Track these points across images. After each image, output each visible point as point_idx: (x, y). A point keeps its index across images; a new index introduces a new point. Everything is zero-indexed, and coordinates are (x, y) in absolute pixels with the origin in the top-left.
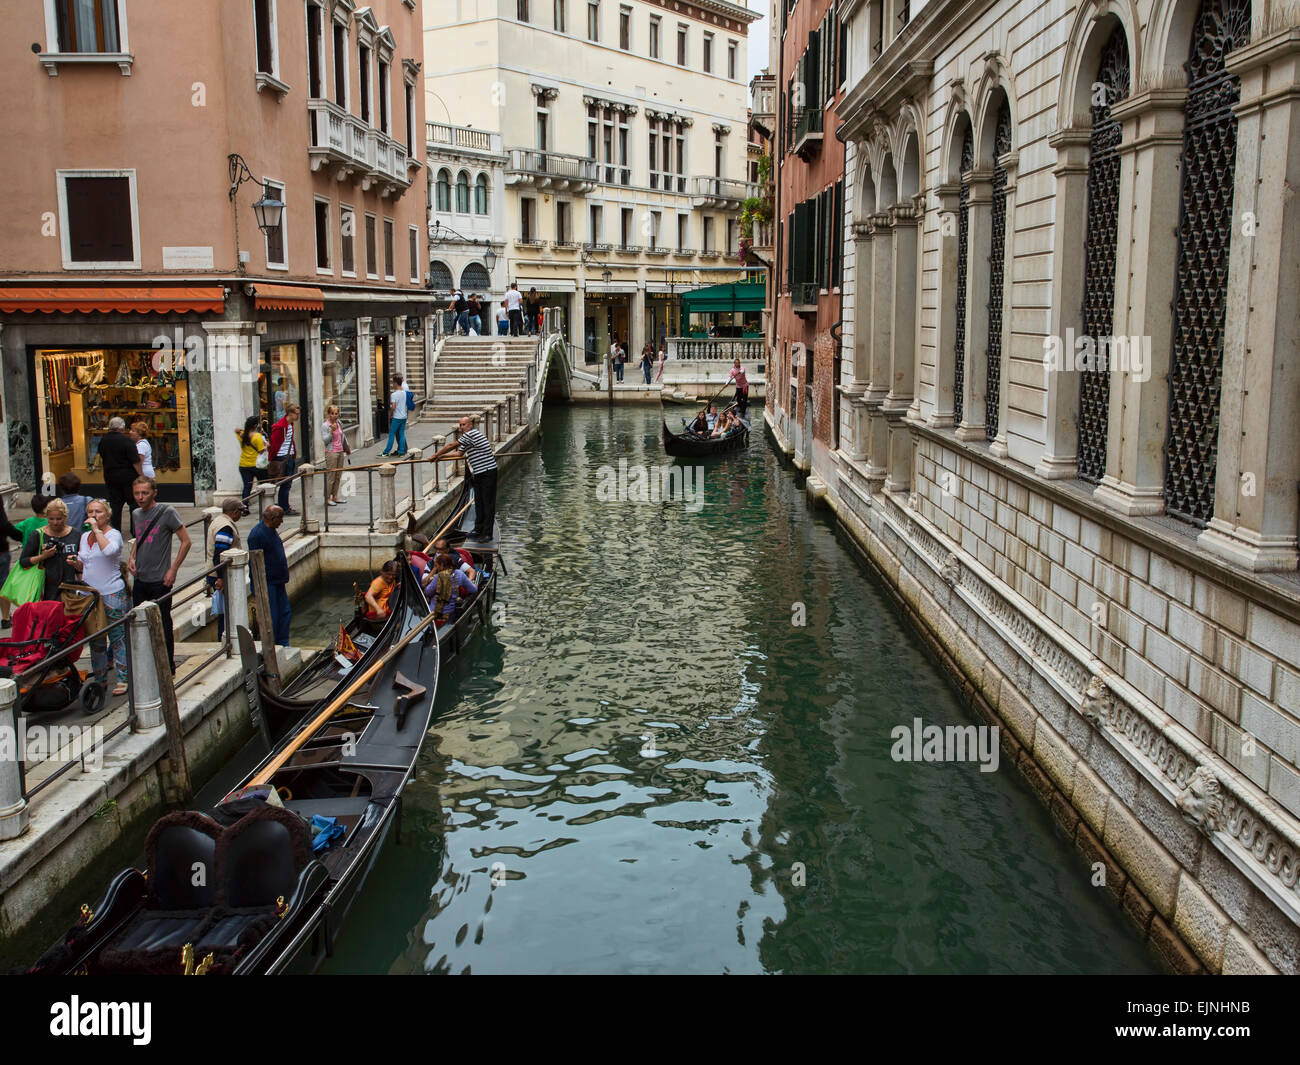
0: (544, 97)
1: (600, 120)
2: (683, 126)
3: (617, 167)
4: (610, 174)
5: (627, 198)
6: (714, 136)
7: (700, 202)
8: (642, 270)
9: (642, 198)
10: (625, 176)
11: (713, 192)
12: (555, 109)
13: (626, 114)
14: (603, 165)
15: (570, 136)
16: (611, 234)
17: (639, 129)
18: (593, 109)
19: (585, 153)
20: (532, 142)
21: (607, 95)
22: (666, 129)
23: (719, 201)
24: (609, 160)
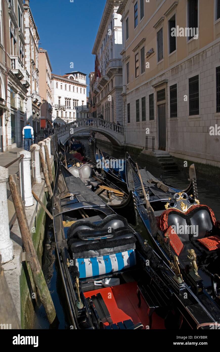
0: (60, 97)
1: (67, 100)
2: (78, 100)
3: (69, 107)
4: (68, 107)
5: (70, 111)
6: (82, 102)
7: (80, 111)
8: (72, 120)
9: (72, 111)
10: (70, 107)
11: (82, 110)
12: (61, 99)
13: (70, 99)
14: (67, 106)
15: (63, 103)
16: (68, 116)
17: (72, 101)
18: (66, 99)
19: (65, 105)
20: (58, 104)
21: (67, 97)
22: (75, 101)
23: (83, 111)
24: (68, 106)
